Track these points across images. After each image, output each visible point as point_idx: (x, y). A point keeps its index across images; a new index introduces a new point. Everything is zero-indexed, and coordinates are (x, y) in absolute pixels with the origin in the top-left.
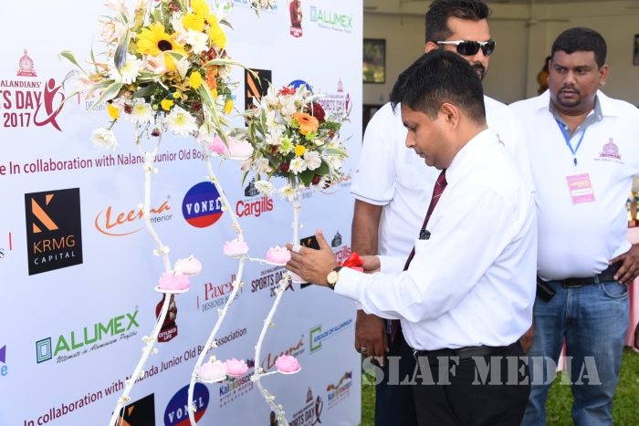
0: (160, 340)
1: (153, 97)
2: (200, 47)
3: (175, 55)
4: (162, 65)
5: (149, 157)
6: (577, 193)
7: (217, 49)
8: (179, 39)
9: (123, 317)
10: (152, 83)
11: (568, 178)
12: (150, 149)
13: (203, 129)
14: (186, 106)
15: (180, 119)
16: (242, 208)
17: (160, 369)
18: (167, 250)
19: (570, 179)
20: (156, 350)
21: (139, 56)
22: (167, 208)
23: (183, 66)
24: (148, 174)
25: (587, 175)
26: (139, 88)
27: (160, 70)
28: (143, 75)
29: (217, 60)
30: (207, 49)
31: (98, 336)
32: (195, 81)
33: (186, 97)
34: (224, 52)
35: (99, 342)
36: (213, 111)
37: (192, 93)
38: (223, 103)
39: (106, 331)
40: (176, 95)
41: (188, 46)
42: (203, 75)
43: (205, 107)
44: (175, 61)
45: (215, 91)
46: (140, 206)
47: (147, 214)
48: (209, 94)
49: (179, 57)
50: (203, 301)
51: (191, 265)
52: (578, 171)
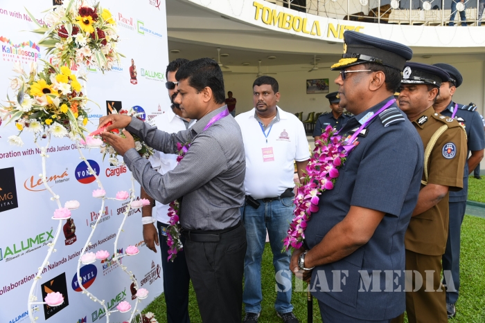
0: (67, 244)
1: (40, 118)
2: (66, 90)
3: (52, 96)
4: (45, 101)
5: (43, 149)
6: (266, 156)
7: (76, 92)
8: (55, 87)
9: (44, 234)
10: (39, 111)
11: (263, 149)
12: (43, 146)
13: (71, 134)
14: (61, 122)
15: (58, 129)
16: (109, 172)
17: (67, 259)
18: (58, 197)
19: (264, 150)
20: (55, 250)
21: (32, 97)
22: (66, 175)
23: (57, 101)
24: (43, 158)
25: (272, 148)
26: (32, 113)
27: (44, 104)
28: (34, 107)
29: (77, 98)
30: (71, 92)
31: (30, 245)
32: (64, 109)
33: (60, 117)
34: (81, 93)
35: (30, 248)
36: (75, 124)
37: (63, 115)
38: (82, 119)
39: (34, 242)
40: (53, 117)
41: (60, 91)
42: (69, 106)
43: (71, 123)
44: (52, 99)
45: (77, 114)
46: (40, 175)
47: (44, 179)
48: (73, 116)
49: (54, 97)
50: (90, 222)
51: (73, 204)
52: (268, 145)
